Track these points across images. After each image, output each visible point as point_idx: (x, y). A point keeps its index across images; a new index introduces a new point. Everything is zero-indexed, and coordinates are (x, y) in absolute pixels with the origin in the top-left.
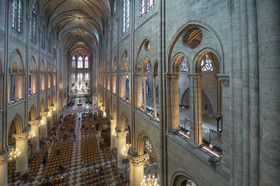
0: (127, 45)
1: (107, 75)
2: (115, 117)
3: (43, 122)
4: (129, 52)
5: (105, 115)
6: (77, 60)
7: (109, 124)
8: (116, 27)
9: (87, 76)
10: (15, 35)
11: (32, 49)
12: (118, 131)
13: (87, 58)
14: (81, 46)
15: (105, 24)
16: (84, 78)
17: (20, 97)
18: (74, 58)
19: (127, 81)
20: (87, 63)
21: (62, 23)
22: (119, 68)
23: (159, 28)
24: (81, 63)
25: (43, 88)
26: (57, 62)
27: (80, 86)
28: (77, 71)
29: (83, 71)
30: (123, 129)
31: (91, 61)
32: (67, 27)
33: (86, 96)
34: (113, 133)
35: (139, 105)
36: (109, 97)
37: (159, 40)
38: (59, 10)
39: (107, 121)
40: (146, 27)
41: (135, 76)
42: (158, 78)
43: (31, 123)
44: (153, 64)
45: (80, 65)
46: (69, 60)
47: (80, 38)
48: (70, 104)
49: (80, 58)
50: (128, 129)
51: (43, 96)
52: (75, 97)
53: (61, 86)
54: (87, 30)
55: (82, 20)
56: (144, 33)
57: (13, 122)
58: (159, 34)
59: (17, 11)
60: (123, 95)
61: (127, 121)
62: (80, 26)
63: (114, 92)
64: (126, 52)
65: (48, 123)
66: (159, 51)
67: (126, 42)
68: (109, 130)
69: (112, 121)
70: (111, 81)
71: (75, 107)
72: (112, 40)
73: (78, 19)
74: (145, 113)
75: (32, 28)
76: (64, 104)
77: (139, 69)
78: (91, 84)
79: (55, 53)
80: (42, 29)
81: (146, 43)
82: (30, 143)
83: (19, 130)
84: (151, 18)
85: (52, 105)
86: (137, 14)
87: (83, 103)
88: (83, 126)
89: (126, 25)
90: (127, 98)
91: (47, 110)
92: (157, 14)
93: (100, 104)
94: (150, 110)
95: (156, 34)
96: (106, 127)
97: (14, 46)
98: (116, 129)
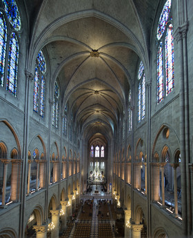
0: (142, 133)
1: (122, 165)
2: (129, 208)
3: (69, 203)
4: (145, 141)
5: (119, 204)
6: (94, 150)
7: (123, 214)
8: (131, 116)
9: (103, 165)
10: (54, 131)
11: (64, 141)
12: (133, 223)
13: (103, 148)
14: (98, 137)
15: (120, 114)
16: (100, 167)
17: (56, 181)
18: (92, 148)
19: (142, 171)
20: (103, 153)
21: (85, 117)
23: (180, 113)
24: (98, 152)
25: (70, 174)
26: (80, 152)
27: (97, 176)
28: (95, 159)
29: (100, 159)
30: (138, 222)
31: (106, 150)
32: (88, 121)
33: (101, 184)
34: (128, 224)
35: (157, 198)
36: (123, 186)
37: (181, 125)
38: (83, 107)
39: (122, 211)
40: (165, 113)
41: (152, 166)
42: (181, 168)
43: (62, 203)
44: (173, 154)
45: (97, 155)
46: (89, 150)
47: (98, 130)
48: (89, 190)
49: (97, 148)
50: (143, 223)
51: (70, 181)
52: (93, 184)
53: (82, 173)
54: (104, 122)
55: (100, 113)
56: (163, 119)
57: (51, 201)
58: (181, 119)
59: (55, 111)
60: (138, 185)
61: (142, 214)
62: (99, 119)
63: (129, 182)
64: (141, 141)
65: (73, 205)
66: (181, 138)
67: (141, 130)
68: (123, 220)
69: (126, 211)
70: (126, 170)
71: (92, 194)
72: (127, 129)
73: (97, 112)
74: (164, 208)
75: (64, 123)
76: (85, 189)
77: (157, 159)
78: (106, 173)
79: (79, 144)
80: (70, 124)
81: (165, 130)
82: (61, 220)
83: (54, 208)
84: (170, 102)
85: (76, 189)
86: (154, 100)
87: (99, 190)
88: (99, 212)
89: (142, 113)
90: (143, 190)
91: (72, 194)
92: (178, 96)
93: (114, 193)
94: (169, 206)
95: (178, 119)
96: (119, 216)
97: (53, 140)
98: (131, 220)
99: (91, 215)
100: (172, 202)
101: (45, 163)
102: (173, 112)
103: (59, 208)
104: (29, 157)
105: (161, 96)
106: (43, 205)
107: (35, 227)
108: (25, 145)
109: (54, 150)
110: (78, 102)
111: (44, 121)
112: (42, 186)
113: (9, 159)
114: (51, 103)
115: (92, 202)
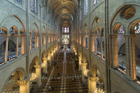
0: (86, 21)
1: (77, 36)
2: (81, 56)
3: (52, 54)
4: (88, 24)
5: (76, 54)
6: (64, 29)
7: (78, 58)
8: (81, 13)
9: (68, 36)
10: (43, 20)
12: (82, 62)
13: (68, 28)
14: (66, 23)
15: (76, 12)
17: (45, 44)
19: (87, 38)
20: (68, 30)
21: (58, 14)
22: (82, 32)
23: (104, 10)
24: (66, 30)
25: (52, 41)
26: (57, 30)
27: (66, 41)
28: (65, 34)
29: (67, 34)
30: (85, 62)
31: (70, 29)
32: (60, 16)
33: (68, 45)
34: (80, 63)
35: (93, 51)
36: (78, 46)
37: (104, 16)
38: (57, 9)
39: (77, 57)
40: (97, 10)
41: (91, 36)
42: (104, 37)
43: (48, 54)
44: (100, 30)
45: (65, 31)
46: (61, 29)
47: (65, 20)
48: (62, 48)
49: (65, 28)
50: (87, 62)
51: (52, 44)
53: (58, 40)
54: (68, 16)
55: (66, 12)
56: (96, 14)
58: (104, 13)
59: (43, 11)
60: (84, 45)
61: (87, 58)
62: (66, 15)
63: (80, 43)
64: (86, 25)
66: (104, 22)
67: (86, 19)
68: (78, 61)
70: (79, 38)
71: (64, 49)
72: (79, 19)
73: (64, 11)
74: (97, 55)
75: (48, 17)
76: (60, 48)
77: (93, 33)
78: (70, 40)
79: (56, 27)
80: (51, 17)
81: (97, 19)
82: (48, 62)
83: (44, 56)
84: (99, 5)
85: (55, 48)
86: (92, 4)
87: (67, 48)
89: (86, 11)
90: (87, 47)
91: (53, 50)
92: (103, 2)
93: (74, 49)
94: (99, 54)
95: (103, 13)
96: (76, 59)
97: (42, 25)
98: (81, 61)
99: (63, 59)
100: (101, 52)
101: (39, 36)
102: (101, 10)
103: (47, 56)
104: (30, 33)
105: (95, 2)
106: (38, 56)
107: (35, 66)
108: (27, 27)
109: (43, 29)
110: (55, 6)
111: (37, 15)
112: (38, 47)
113: (19, 34)
114: (40, 7)
115: (63, 53)
